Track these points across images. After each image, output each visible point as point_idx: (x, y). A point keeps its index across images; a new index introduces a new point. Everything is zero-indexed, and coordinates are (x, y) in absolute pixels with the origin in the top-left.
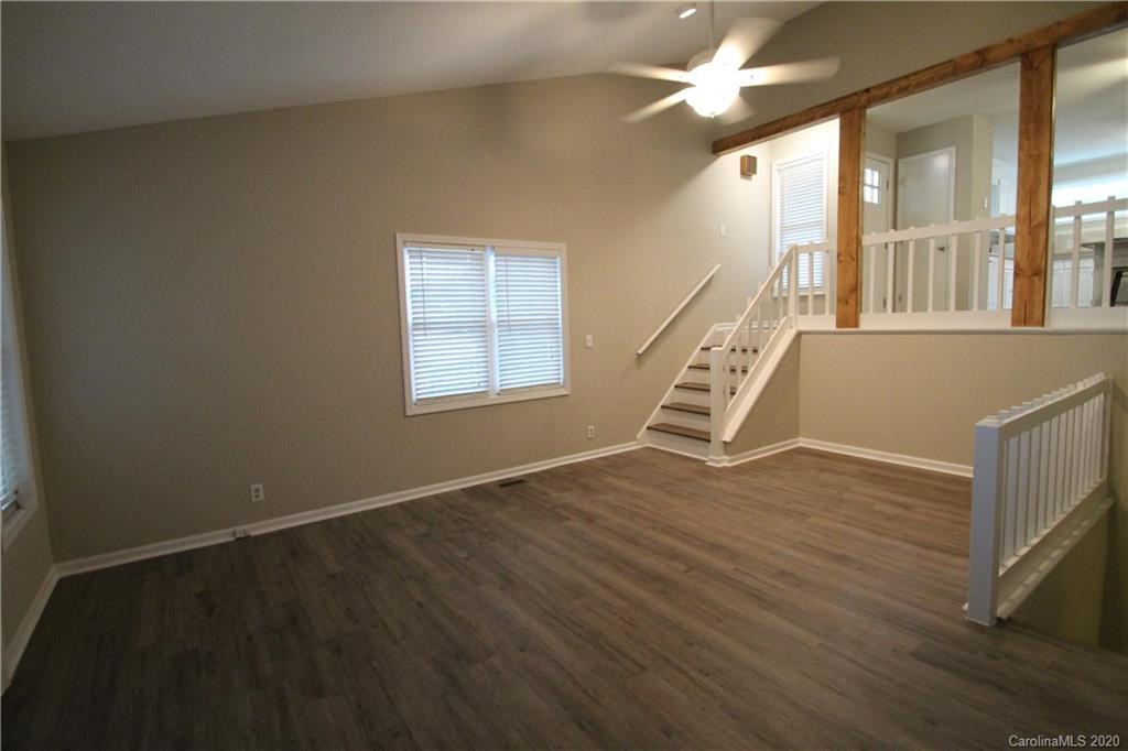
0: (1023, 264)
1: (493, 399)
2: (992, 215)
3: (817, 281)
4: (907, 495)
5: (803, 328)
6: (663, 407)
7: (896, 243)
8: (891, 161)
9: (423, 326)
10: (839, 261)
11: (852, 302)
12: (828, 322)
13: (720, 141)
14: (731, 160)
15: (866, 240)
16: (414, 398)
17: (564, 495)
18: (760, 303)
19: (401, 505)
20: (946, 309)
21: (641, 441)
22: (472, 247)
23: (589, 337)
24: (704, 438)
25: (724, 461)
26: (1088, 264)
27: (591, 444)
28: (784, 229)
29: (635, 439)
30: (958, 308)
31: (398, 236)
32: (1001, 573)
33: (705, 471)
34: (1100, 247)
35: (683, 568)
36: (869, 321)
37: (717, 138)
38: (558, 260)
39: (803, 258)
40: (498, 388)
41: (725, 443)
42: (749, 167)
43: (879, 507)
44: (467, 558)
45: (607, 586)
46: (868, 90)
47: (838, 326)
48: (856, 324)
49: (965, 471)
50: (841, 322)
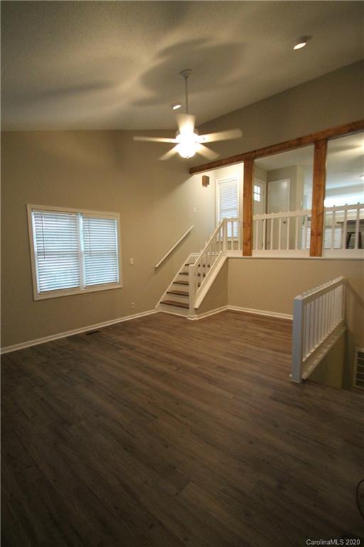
0: (314, 231)
1: (83, 290)
2: (304, 209)
3: (235, 235)
4: (270, 329)
5: (229, 255)
6: (168, 293)
7: (267, 220)
8: (265, 183)
9: (44, 254)
10: (244, 227)
11: (249, 244)
12: (239, 253)
13: (193, 168)
14: (198, 177)
15: (255, 218)
16: (39, 291)
17: (119, 337)
18: (211, 244)
19: (32, 348)
20: (286, 248)
21: (157, 309)
22: (71, 213)
23: (132, 259)
24: (186, 307)
25: (195, 317)
26: (339, 230)
27: (132, 312)
28: (221, 211)
29: (154, 308)
30: (290, 248)
31: (28, 206)
32: (304, 360)
33: (186, 322)
34: (342, 223)
35: (175, 368)
36: (256, 253)
37: (192, 167)
38: (116, 221)
39: (229, 224)
40: (85, 285)
41: (196, 309)
42: (206, 181)
43: (260, 335)
44: (68, 373)
45: (140, 380)
46: (255, 151)
47: (244, 255)
48: (251, 255)
49: (290, 317)
50: (245, 254)
